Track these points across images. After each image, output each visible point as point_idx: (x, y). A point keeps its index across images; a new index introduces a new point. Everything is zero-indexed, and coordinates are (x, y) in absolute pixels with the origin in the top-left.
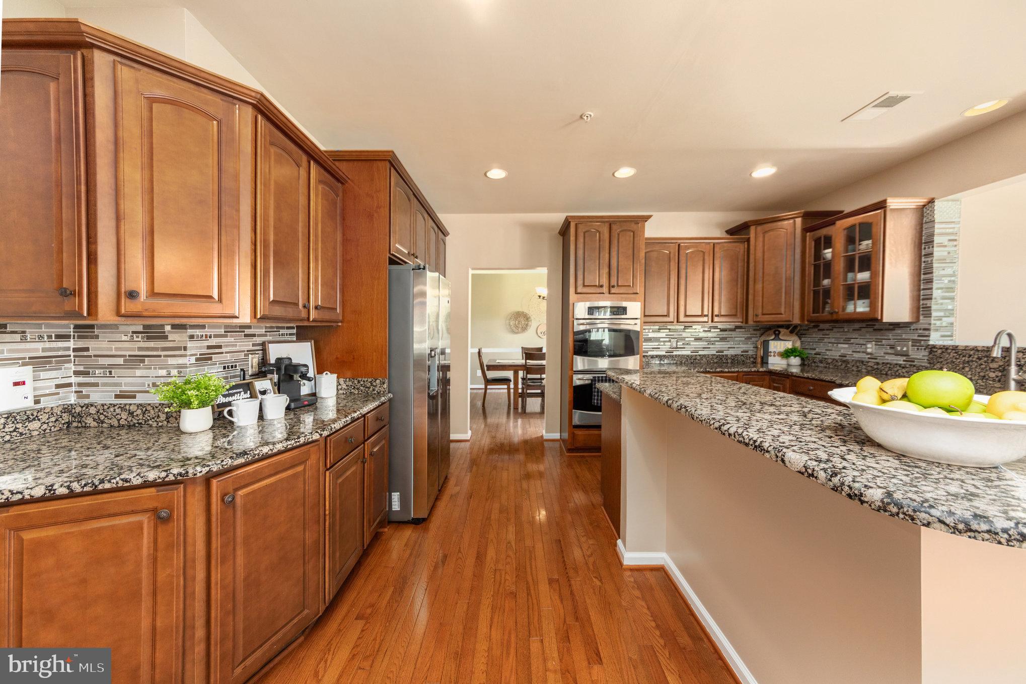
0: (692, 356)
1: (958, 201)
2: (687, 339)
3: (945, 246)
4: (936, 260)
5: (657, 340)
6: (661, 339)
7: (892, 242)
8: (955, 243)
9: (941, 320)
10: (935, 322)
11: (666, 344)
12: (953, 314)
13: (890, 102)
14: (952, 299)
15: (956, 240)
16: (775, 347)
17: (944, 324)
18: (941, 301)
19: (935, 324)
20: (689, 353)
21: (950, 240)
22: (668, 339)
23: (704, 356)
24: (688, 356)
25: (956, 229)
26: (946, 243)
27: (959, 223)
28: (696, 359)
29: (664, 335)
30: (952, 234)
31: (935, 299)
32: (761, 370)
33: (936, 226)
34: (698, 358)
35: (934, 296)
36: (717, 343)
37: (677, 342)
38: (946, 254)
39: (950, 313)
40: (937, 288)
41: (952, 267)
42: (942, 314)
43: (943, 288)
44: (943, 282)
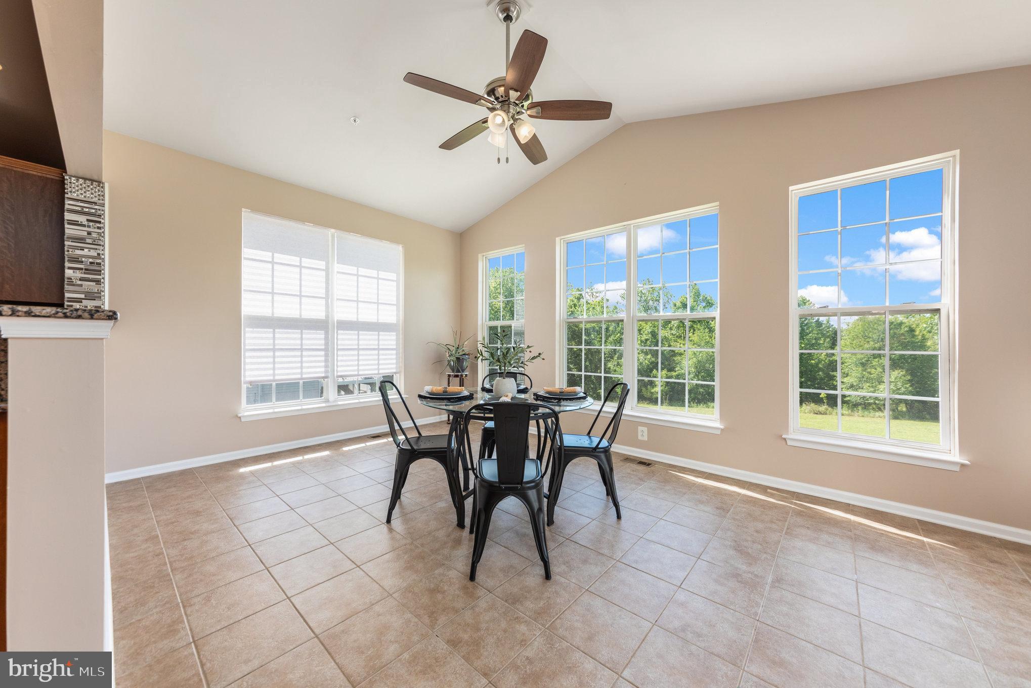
3: (84, 226)
4: (71, 239)
8: (98, 225)
14: (96, 282)
15: (98, 222)
18: (80, 283)
21: (88, 220)
25: (99, 211)
26: (86, 223)
27: (102, 205)
30: (93, 215)
31: (69, 279)
33: (68, 202)
35: (67, 276)
38: (85, 234)
39: (93, 296)
40: (70, 268)
41: (97, 249)
42: (83, 296)
43: (81, 269)
44: (82, 262)
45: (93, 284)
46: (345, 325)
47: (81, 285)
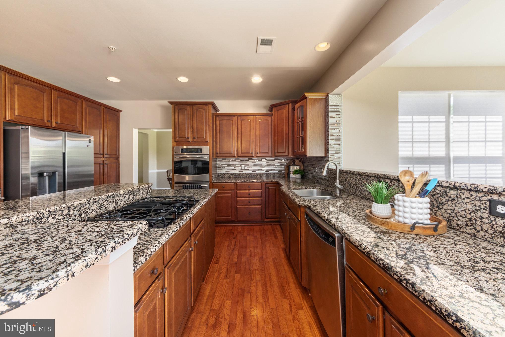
0: (252, 174)
1: (340, 94)
2: (250, 165)
3: (335, 118)
4: (331, 125)
5: (234, 165)
6: (236, 165)
7: (311, 115)
8: (340, 116)
9: (334, 155)
10: (331, 156)
11: (239, 167)
12: (340, 152)
13: (267, 42)
14: (339, 144)
15: (340, 115)
16: (293, 169)
17: (336, 158)
18: (333, 146)
19: (331, 158)
20: (251, 172)
21: (336, 115)
22: (240, 165)
23: (259, 173)
24: (250, 174)
25: (340, 109)
26: (335, 116)
27: (341, 106)
28: (254, 175)
29: (237, 163)
30: (338, 111)
31: (330, 144)
32: (273, 181)
33: (330, 107)
34: (256, 174)
35: (330, 143)
36: (265, 167)
37: (245, 166)
38: (335, 121)
39: (338, 152)
40: (331, 139)
41: (338, 128)
42: (334, 152)
43: (334, 139)
44: (334, 136)
45: (338, 146)
46: (458, 160)
47: (334, 147)
